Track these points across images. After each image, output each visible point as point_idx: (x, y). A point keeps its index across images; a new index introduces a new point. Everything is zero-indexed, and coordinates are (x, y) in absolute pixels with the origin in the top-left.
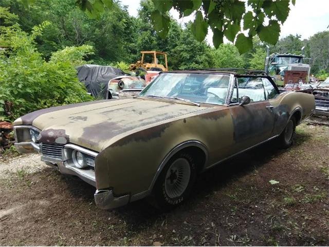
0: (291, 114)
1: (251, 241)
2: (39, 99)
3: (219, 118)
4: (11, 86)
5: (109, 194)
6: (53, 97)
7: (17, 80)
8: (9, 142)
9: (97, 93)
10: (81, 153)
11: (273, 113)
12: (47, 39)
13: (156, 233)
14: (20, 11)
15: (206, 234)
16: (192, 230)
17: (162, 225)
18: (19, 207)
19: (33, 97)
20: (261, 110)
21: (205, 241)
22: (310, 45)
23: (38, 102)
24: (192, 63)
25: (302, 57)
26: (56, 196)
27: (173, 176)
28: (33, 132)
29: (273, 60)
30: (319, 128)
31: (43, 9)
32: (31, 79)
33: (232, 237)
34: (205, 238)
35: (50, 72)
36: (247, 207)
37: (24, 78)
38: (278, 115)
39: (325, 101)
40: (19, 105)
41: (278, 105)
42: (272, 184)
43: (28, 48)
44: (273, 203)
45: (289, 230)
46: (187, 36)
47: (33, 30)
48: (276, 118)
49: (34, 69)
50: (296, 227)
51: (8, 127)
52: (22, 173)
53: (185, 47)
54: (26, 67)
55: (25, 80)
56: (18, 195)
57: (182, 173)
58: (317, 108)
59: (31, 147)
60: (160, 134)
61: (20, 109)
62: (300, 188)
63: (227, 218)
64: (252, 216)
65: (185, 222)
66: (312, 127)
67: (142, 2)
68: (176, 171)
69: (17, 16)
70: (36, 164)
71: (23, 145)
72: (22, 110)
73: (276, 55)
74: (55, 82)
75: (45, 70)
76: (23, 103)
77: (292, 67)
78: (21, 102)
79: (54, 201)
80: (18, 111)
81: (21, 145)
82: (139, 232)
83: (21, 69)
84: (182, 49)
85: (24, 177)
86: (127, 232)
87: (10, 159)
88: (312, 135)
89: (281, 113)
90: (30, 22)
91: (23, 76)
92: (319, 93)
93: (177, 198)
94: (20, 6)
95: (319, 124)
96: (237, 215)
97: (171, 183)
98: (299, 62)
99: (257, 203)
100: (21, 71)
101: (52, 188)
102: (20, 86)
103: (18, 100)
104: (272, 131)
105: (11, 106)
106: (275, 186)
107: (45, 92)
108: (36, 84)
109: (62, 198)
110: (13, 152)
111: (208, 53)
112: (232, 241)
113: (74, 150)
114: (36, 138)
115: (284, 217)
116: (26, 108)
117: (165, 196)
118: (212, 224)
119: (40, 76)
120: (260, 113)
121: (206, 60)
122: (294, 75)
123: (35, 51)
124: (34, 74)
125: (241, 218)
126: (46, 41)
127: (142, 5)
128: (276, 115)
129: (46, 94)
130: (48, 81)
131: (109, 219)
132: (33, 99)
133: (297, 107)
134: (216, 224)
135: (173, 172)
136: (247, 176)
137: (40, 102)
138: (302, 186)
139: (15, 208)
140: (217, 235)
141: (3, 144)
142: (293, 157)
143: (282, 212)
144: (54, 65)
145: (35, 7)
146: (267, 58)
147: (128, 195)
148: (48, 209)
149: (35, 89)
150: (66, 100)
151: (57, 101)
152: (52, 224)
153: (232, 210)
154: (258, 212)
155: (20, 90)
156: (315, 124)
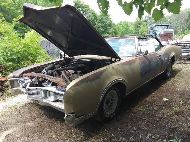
0: (170, 58)
1: (160, 137)
2: (20, 62)
3: (132, 64)
4: (3, 55)
5: (73, 116)
6: (28, 60)
7: (7, 51)
8: (5, 88)
9: (54, 55)
10: (52, 92)
11: (160, 59)
12: (21, 26)
13: (102, 137)
14: (3, 11)
15: (132, 135)
16: (123, 133)
17: (105, 132)
18: (16, 128)
19: (17, 61)
20: (154, 57)
21: (133, 139)
22: (171, 18)
23: (20, 63)
24: (105, 33)
25: (169, 26)
26: (37, 119)
27: (108, 101)
28: (20, 82)
29: (152, 28)
30: (184, 65)
31: (17, 9)
32: (15, 50)
33: (148, 135)
34: (133, 138)
35: (26, 45)
36: (153, 116)
37: (11, 49)
38: (163, 60)
39: (186, 50)
40: (9, 66)
41: (162, 54)
42: (165, 100)
43: (11, 32)
44: (168, 112)
45: (181, 128)
46: (102, 18)
47: (14, 21)
48: (162, 61)
49: (16, 44)
50: (185, 126)
51: (4, 79)
52: (15, 107)
53: (101, 25)
54: (11, 43)
55: (11, 51)
56: (14, 120)
57: (112, 99)
58: (183, 54)
59: (19, 91)
60: (100, 77)
61: (10, 68)
62: (181, 101)
63: (143, 124)
64: (157, 121)
65: (118, 129)
66: (180, 65)
67: (74, 1)
68: (109, 98)
69: (2, 14)
70: (23, 100)
71: (15, 90)
72: (11, 69)
73: (154, 26)
74: (29, 50)
75: (23, 44)
76: (11, 65)
77: (164, 31)
78: (10, 64)
79: (37, 122)
80: (9, 69)
81: (13, 90)
82: (92, 137)
83: (8, 44)
84: (99, 26)
85: (17, 109)
86: (84, 138)
87: (7, 99)
88: (181, 70)
89: (165, 58)
90: (10, 17)
91: (10, 49)
92: (181, 45)
93: (112, 114)
94: (3, 8)
95: (184, 63)
96: (148, 122)
97: (107, 106)
98: (167, 28)
99: (159, 113)
100: (9, 46)
101: (35, 114)
102: (9, 55)
103: (8, 63)
104: (161, 70)
105: (4, 67)
106: (167, 102)
107: (23, 57)
108: (18, 53)
109: (42, 120)
110: (8, 94)
111: (114, 27)
112: (149, 138)
113: (48, 91)
114: (22, 85)
115: (176, 120)
116: (13, 67)
117: (105, 114)
118: (135, 128)
119: (20, 48)
120: (154, 59)
121: (113, 31)
122: (165, 36)
123: (15, 33)
124: (17, 47)
125: (151, 123)
126: (20, 27)
127: (74, 3)
128: (162, 60)
129: (24, 58)
130: (25, 50)
131: (72, 131)
132: (17, 62)
133: (173, 54)
134: (137, 128)
135: (108, 99)
136: (149, 97)
137: (21, 63)
138: (182, 100)
139: (14, 129)
140: (139, 135)
141: (2, 90)
142: (173, 83)
143: (174, 117)
144: (27, 41)
145: (12, 8)
146: (149, 27)
147: (84, 116)
148: (34, 128)
149: (18, 56)
150: (36, 60)
151: (31, 62)
152: (38, 137)
153: (145, 119)
154: (161, 119)
155: (9, 57)
156: (181, 63)
